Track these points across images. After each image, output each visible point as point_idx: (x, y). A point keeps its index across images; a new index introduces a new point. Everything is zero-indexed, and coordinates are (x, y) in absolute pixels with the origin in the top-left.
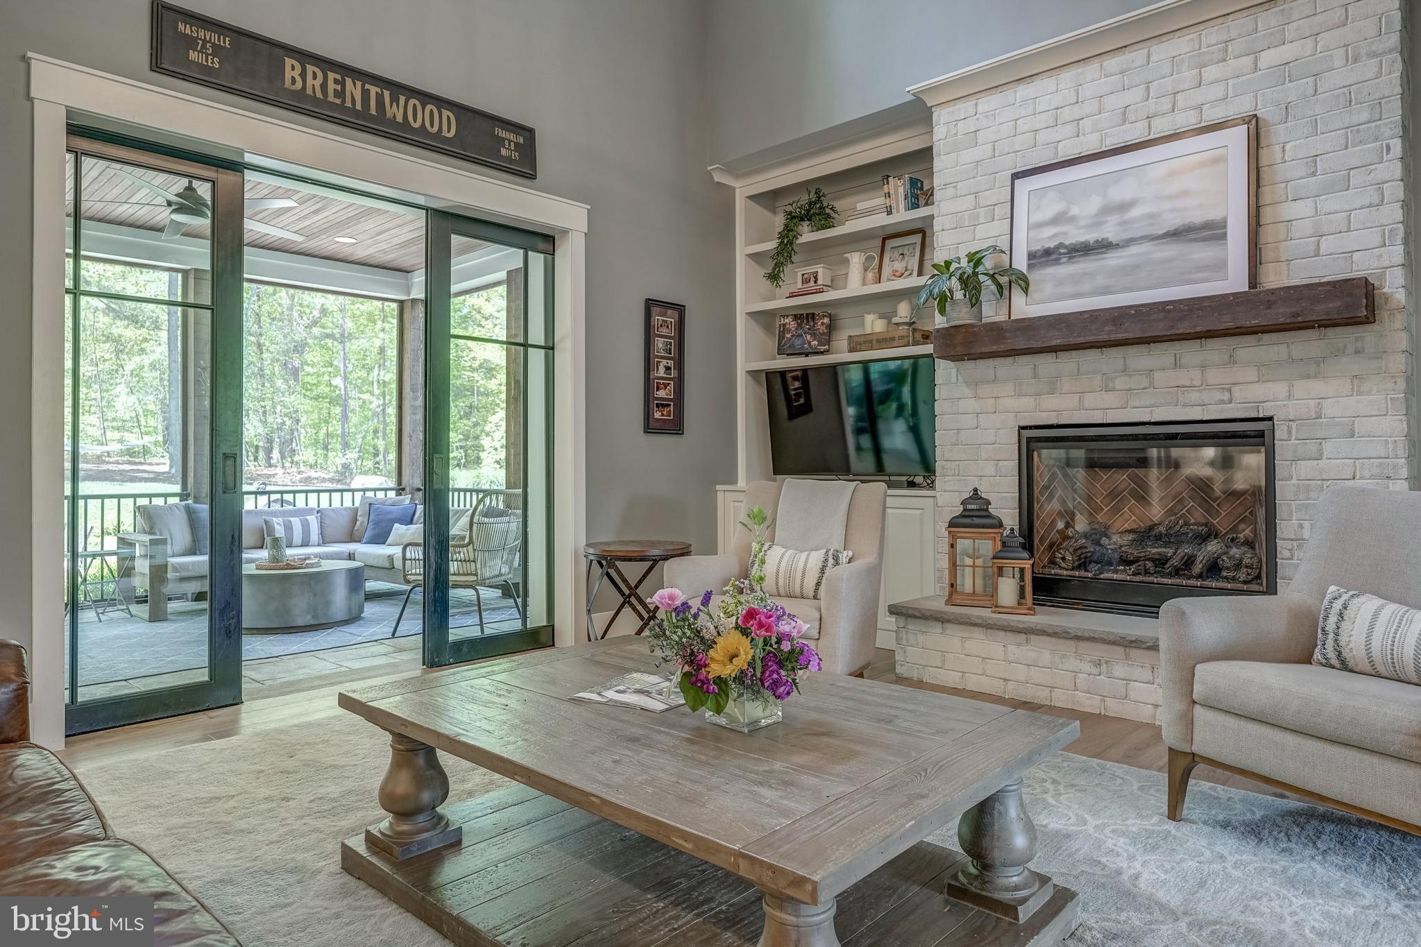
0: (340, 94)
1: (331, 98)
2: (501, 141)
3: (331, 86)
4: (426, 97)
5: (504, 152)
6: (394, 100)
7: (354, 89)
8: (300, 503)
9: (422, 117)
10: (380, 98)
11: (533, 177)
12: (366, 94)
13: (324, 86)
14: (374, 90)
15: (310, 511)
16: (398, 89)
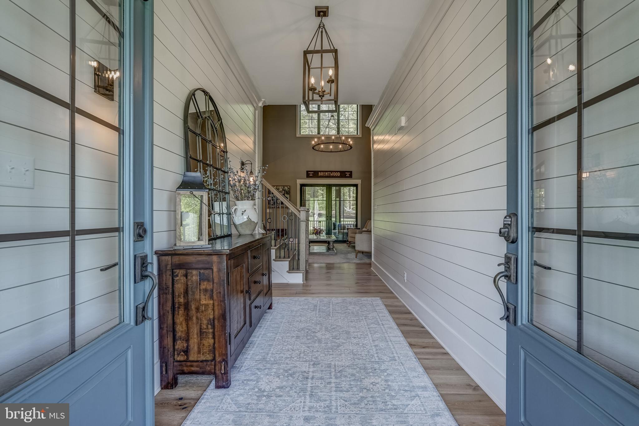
0: (325, 175)
1: (324, 175)
2: (347, 174)
3: (324, 174)
4: (335, 172)
5: (347, 176)
6: (332, 173)
7: (327, 173)
8: (349, 223)
9: (335, 174)
10: (330, 173)
11: (352, 178)
12: (328, 174)
13: (323, 174)
14: (329, 173)
15: (352, 224)
16: (332, 172)
